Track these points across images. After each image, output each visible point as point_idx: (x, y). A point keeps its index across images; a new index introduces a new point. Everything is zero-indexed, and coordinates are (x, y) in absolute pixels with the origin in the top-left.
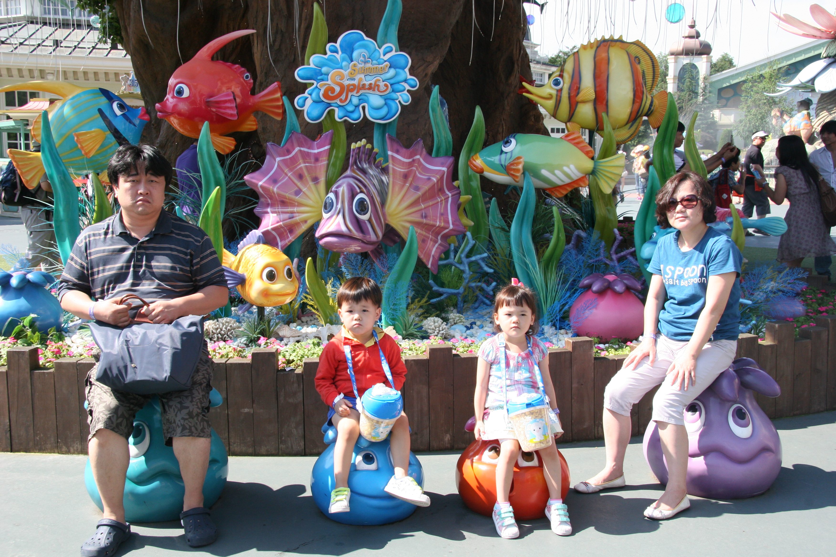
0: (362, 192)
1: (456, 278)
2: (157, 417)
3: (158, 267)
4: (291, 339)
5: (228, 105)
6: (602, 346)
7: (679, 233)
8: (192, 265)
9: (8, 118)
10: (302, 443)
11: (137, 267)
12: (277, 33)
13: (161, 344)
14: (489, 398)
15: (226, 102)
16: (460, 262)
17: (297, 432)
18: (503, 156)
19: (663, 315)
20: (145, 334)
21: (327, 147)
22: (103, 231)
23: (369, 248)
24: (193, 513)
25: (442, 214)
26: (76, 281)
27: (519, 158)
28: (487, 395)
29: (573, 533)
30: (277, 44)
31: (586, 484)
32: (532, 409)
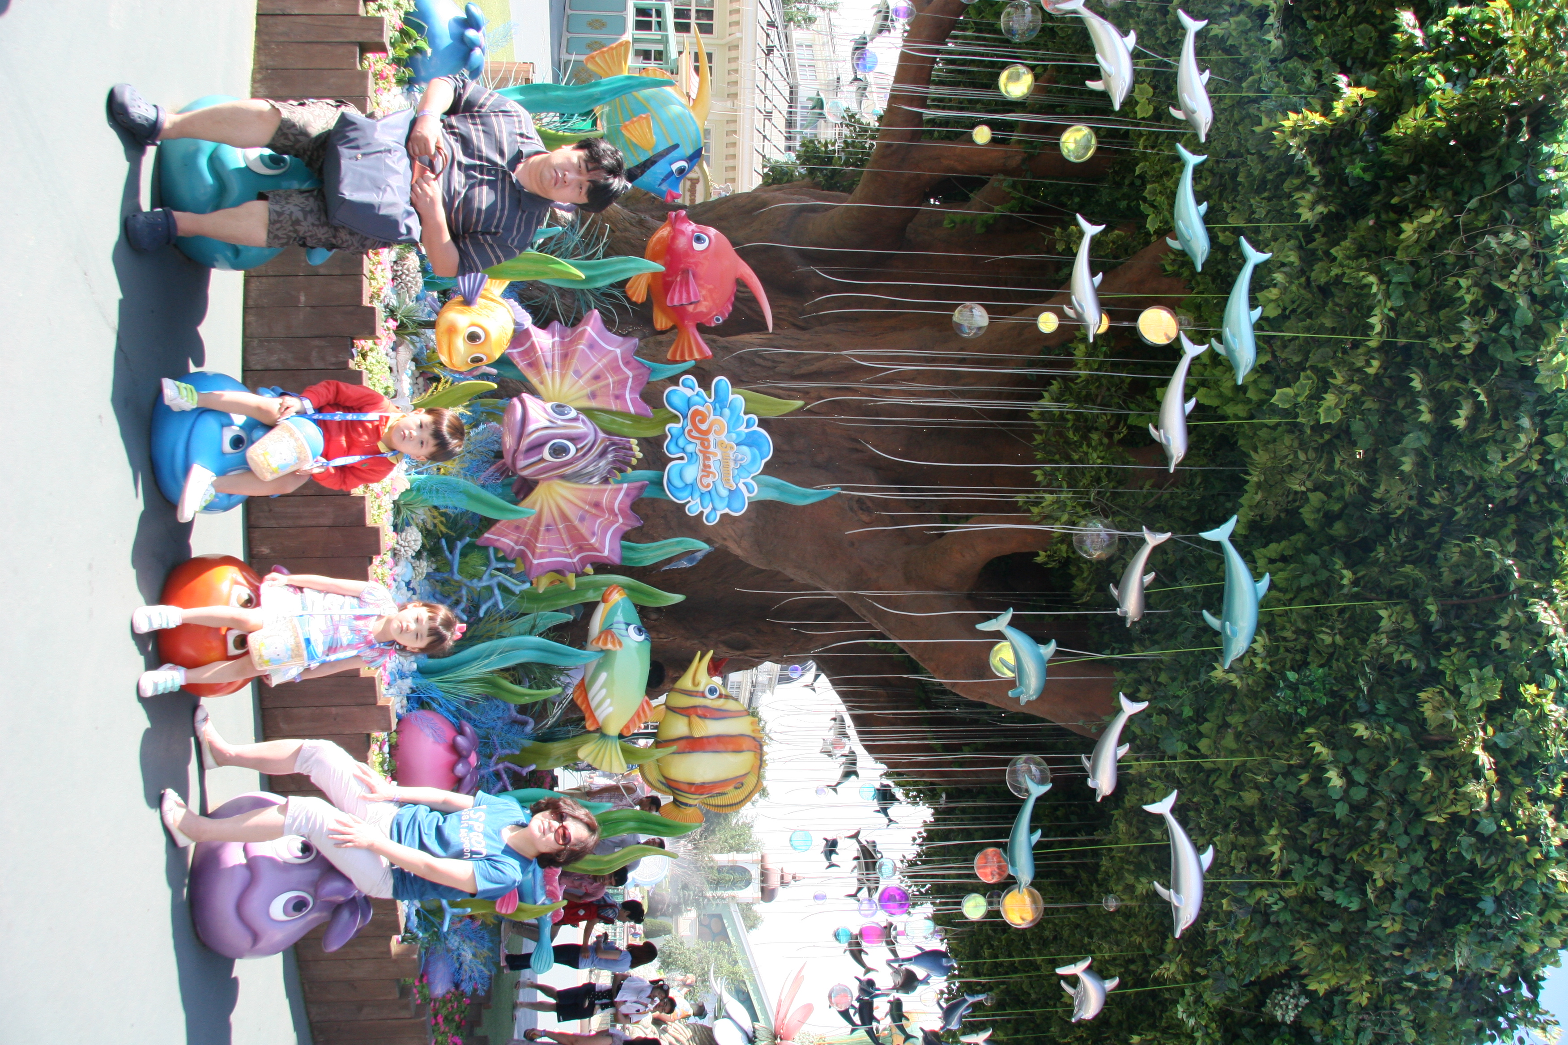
0: (578, 450)
1: (472, 571)
2: (296, 185)
3: (480, 193)
4: (394, 362)
5: (684, 296)
6: (386, 749)
7: (524, 826)
8: (483, 234)
9: (680, 53)
10: (258, 367)
11: (481, 169)
12: (774, 361)
13: (385, 191)
14: (316, 594)
15: (688, 293)
16: (492, 576)
17: (274, 361)
18: (623, 626)
19: (423, 810)
20: (397, 173)
21: (632, 410)
22: (525, 132)
23: (508, 459)
24: (170, 224)
25: (550, 550)
26: (464, 98)
27: (620, 644)
28: (320, 591)
29: (142, 699)
30: (761, 361)
31: (206, 719)
32: (303, 645)
